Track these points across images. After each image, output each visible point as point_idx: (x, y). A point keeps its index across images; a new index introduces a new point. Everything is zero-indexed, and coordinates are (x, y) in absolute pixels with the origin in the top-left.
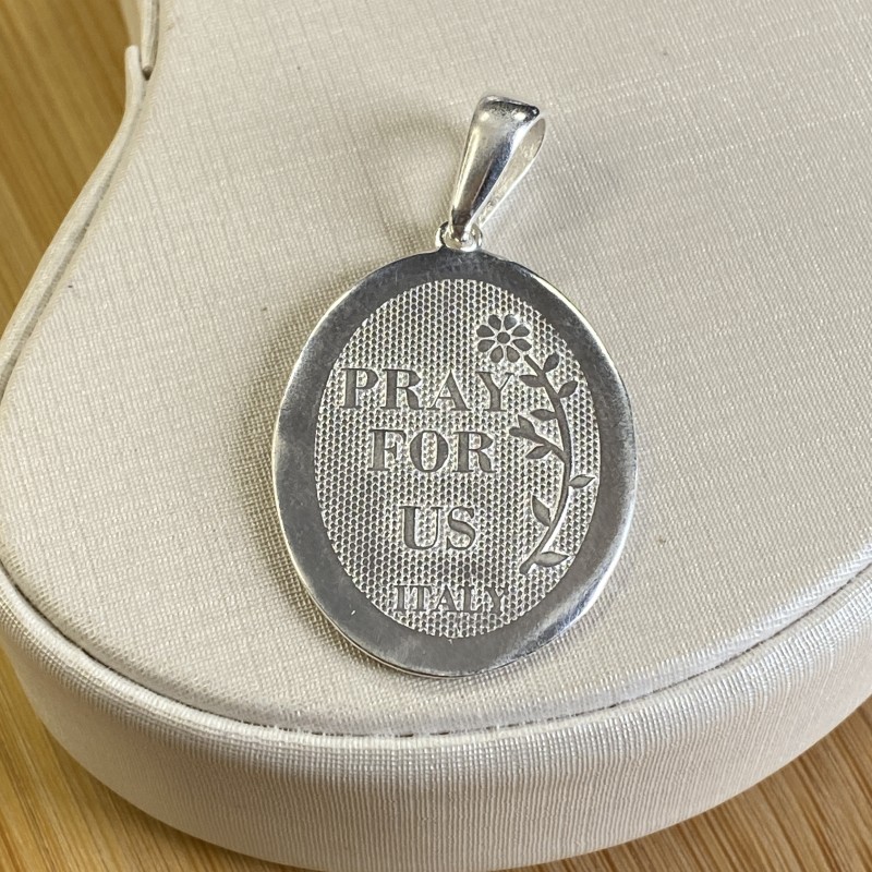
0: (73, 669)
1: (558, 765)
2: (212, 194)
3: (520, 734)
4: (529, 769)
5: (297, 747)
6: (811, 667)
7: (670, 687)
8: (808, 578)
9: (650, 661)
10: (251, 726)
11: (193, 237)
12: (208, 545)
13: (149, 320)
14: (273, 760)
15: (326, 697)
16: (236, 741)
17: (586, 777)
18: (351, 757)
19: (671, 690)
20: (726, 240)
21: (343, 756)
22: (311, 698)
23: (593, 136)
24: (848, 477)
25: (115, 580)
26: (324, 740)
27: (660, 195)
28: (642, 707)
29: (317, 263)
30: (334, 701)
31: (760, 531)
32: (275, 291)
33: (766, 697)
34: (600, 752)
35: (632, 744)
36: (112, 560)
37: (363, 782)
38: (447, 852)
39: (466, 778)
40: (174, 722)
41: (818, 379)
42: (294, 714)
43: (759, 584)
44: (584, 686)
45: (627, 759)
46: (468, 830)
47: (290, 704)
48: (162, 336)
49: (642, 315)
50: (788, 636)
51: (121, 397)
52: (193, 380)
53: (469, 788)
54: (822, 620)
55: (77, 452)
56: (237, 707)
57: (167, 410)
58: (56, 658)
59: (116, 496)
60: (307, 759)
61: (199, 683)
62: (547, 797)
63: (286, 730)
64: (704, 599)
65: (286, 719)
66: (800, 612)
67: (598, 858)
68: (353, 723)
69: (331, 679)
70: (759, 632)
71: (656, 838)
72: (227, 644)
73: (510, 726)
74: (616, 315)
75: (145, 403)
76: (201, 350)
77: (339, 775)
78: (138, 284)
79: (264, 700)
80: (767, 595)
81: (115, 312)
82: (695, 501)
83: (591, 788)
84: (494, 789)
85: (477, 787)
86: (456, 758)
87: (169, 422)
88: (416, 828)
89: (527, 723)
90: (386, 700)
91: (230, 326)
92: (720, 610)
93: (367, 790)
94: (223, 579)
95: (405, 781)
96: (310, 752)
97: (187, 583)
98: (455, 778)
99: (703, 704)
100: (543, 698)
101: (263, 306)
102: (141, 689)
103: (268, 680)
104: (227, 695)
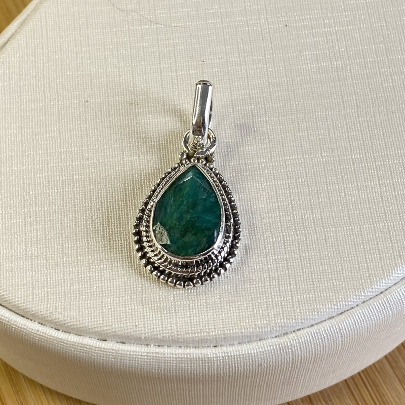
2: (75, 36)
4: (165, 370)
11: (60, 57)
18: (71, 345)
20: (338, 110)
21: (67, 344)
27: (309, 79)
32: (95, 93)
34: (204, 369)
37: (76, 359)
90: (96, 320)
94: (29, 239)
103: (37, 296)
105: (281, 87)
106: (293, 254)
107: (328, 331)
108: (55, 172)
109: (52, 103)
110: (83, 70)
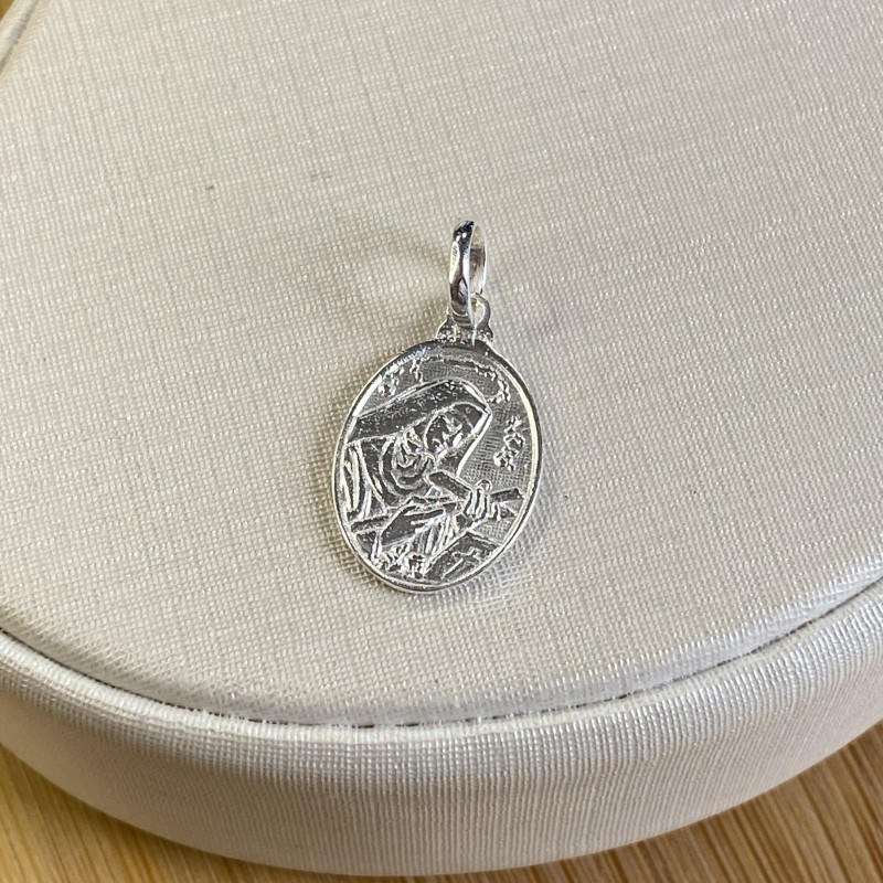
1: (552, 766)
2: (151, 42)
3: (506, 728)
4: (517, 771)
5: (230, 737)
6: (870, 652)
7: (694, 674)
8: (871, 543)
9: (671, 643)
10: (175, 709)
11: (126, 95)
12: (129, 482)
13: (68, 197)
14: (201, 752)
15: (267, 676)
16: (155, 727)
17: (588, 779)
18: (296, 751)
19: (695, 680)
20: (785, 116)
21: (286, 750)
22: (249, 677)
25: (12, 522)
26: (264, 729)
27: (705, 57)
28: (659, 699)
29: (277, 131)
30: (277, 681)
31: (813, 484)
32: (225, 165)
33: (813, 689)
34: (605, 752)
35: (645, 743)
36: (10, 496)
37: (311, 782)
38: (419, 853)
39: (439, 779)
40: (79, 701)
42: (226, 697)
43: (809, 549)
44: (587, 673)
45: (639, 761)
46: (443, 833)
47: (222, 683)
48: (83, 218)
49: (677, 209)
50: (844, 615)
51: (30, 293)
52: (119, 273)
53: (442, 790)
56: (158, 685)
57: (86, 310)
59: (18, 417)
60: (242, 752)
61: (111, 655)
62: (540, 800)
63: (217, 715)
64: (741, 565)
65: (217, 702)
66: (860, 586)
67: (602, 859)
68: (300, 711)
69: (275, 654)
70: (808, 610)
72: (147, 607)
73: (494, 718)
74: (644, 206)
75: (59, 300)
76: (130, 237)
77: (281, 773)
78: (55, 151)
79: (190, 678)
80: (819, 563)
81: (26, 186)
82: (733, 443)
83: (593, 790)
84: (473, 792)
85: (453, 790)
86: (427, 757)
87: (88, 326)
88: (378, 830)
89: (516, 715)
90: (341, 683)
91: (167, 207)
92: (760, 581)
93: (316, 791)
94: (147, 525)
95: (363, 781)
96: (246, 744)
97: (101, 529)
98: (425, 780)
99: (734, 697)
100: (536, 685)
101: (209, 185)
102: (41, 658)
103: (196, 653)
104: (144, 670)
105: (647, 83)
106: (755, 457)
107: (868, 618)
108: (174, 362)
109: (132, 206)
110: (185, 116)
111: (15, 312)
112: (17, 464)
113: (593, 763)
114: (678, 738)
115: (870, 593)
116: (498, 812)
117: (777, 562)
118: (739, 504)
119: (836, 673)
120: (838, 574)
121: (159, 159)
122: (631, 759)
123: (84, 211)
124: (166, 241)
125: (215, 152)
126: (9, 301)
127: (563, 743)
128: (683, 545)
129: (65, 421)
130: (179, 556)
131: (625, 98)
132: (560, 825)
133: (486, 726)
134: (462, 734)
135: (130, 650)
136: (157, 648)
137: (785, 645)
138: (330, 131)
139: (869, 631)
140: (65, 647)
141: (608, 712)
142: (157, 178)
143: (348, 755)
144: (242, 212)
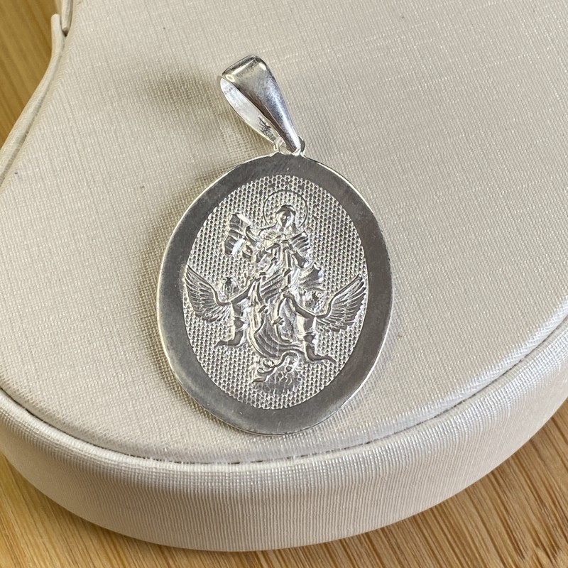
0: (20, 422)
1: (333, 481)
3: (308, 461)
5: (165, 471)
6: (495, 416)
7: (405, 430)
8: (493, 359)
9: (392, 413)
10: (135, 458)
12: (107, 342)
13: (68, 195)
14: (150, 480)
15: (183, 439)
16: (126, 467)
17: (352, 488)
19: (405, 432)
22: (174, 439)
23: (356, 72)
24: (520, 293)
25: (47, 365)
26: (182, 467)
28: (389, 443)
29: (176, 156)
30: (188, 441)
31: (463, 329)
33: (467, 436)
35: (381, 467)
36: (45, 351)
38: (264, 535)
39: (274, 490)
40: (85, 456)
41: (501, 230)
42: (162, 450)
43: (462, 363)
44: (349, 431)
45: (378, 477)
46: (277, 522)
47: (160, 444)
48: (76, 206)
49: (387, 189)
50: (481, 396)
51: (50, 245)
52: (97, 233)
53: (276, 496)
54: (502, 386)
55: (21, 281)
56: (126, 446)
57: (80, 253)
58: (9, 415)
59: (47, 310)
60: (171, 479)
61: (101, 431)
62: (327, 500)
63: (157, 460)
64: (427, 373)
65: (157, 453)
66: (489, 381)
67: (362, 538)
68: (201, 456)
69: (186, 427)
70: (462, 394)
71: (399, 525)
72: (119, 405)
73: (302, 456)
75: (66, 249)
76: (102, 215)
77: (192, 489)
78: (60, 171)
79: (143, 441)
80: (467, 370)
81: (46, 189)
82: (421, 310)
83: (355, 495)
84: (292, 496)
85: (282, 495)
86: (267, 478)
87: (81, 261)
88: (243, 521)
89: (313, 454)
91: (120, 198)
92: (437, 380)
93: (210, 499)
95: (235, 492)
96: (173, 475)
97: (93, 366)
98: (267, 490)
99: (426, 441)
100: (323, 438)
101: (141, 186)
102: (64, 434)
104: (119, 438)
111: (43, 256)
112: (48, 335)
113: (354, 478)
114: (398, 463)
115: (494, 385)
116: (305, 508)
117: (445, 370)
118: (425, 342)
119: (478, 427)
120: (477, 375)
121: (115, 173)
122: (374, 475)
123: (76, 201)
124: (120, 216)
125: (144, 169)
126: (39, 250)
127: (338, 468)
128: (397, 363)
129: (72, 311)
130: (135, 379)
131: (358, 133)
132: (339, 517)
133: (298, 460)
134: (285, 465)
135: (111, 428)
136: (125, 427)
137: (451, 413)
138: (204, 155)
139: (494, 404)
140: (77, 429)
141: (361, 451)
142: (114, 183)
143: (227, 478)
144: (159, 200)
